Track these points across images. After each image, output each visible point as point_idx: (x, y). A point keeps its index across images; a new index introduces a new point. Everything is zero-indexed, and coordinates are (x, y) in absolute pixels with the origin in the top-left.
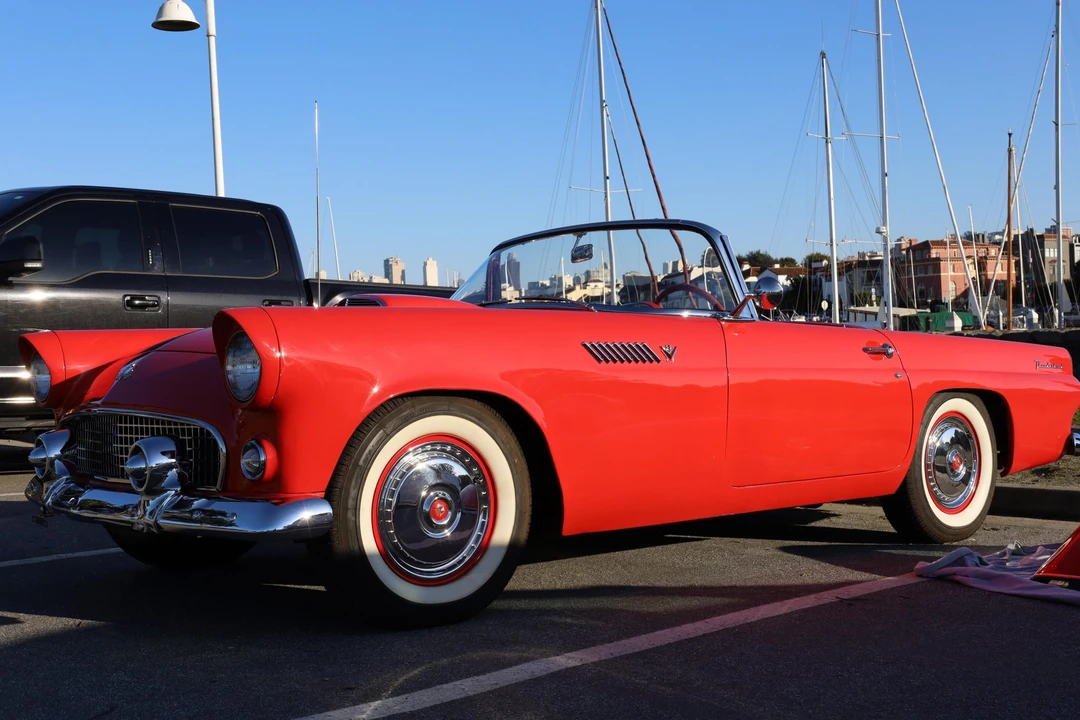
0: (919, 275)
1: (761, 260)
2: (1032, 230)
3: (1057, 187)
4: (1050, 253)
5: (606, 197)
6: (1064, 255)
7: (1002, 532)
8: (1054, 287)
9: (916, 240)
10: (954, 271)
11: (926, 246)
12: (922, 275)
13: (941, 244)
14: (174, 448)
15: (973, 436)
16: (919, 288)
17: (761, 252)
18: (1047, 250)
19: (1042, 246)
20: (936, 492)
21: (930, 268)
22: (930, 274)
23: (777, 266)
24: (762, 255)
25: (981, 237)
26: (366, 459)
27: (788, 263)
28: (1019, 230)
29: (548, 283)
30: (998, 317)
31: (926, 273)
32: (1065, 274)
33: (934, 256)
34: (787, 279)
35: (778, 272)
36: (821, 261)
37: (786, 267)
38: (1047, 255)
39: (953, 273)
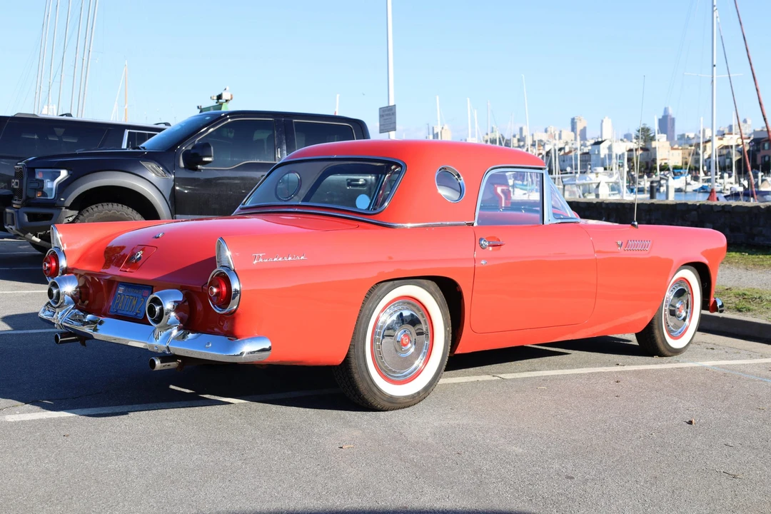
5: (713, 81)
29: (692, 135)
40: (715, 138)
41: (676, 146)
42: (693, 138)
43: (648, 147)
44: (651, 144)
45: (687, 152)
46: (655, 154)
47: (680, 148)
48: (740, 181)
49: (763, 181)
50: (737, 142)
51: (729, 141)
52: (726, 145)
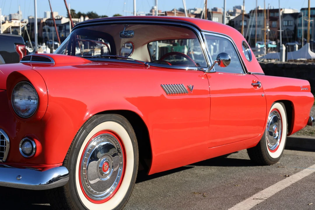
6: (221, 21)
11: (164, 13)
13: (171, 13)
18: (213, 18)
27: (104, 17)
40: (7, 22)
49: (39, 47)
50: (19, 24)
51: (15, 23)
52: (13, 25)
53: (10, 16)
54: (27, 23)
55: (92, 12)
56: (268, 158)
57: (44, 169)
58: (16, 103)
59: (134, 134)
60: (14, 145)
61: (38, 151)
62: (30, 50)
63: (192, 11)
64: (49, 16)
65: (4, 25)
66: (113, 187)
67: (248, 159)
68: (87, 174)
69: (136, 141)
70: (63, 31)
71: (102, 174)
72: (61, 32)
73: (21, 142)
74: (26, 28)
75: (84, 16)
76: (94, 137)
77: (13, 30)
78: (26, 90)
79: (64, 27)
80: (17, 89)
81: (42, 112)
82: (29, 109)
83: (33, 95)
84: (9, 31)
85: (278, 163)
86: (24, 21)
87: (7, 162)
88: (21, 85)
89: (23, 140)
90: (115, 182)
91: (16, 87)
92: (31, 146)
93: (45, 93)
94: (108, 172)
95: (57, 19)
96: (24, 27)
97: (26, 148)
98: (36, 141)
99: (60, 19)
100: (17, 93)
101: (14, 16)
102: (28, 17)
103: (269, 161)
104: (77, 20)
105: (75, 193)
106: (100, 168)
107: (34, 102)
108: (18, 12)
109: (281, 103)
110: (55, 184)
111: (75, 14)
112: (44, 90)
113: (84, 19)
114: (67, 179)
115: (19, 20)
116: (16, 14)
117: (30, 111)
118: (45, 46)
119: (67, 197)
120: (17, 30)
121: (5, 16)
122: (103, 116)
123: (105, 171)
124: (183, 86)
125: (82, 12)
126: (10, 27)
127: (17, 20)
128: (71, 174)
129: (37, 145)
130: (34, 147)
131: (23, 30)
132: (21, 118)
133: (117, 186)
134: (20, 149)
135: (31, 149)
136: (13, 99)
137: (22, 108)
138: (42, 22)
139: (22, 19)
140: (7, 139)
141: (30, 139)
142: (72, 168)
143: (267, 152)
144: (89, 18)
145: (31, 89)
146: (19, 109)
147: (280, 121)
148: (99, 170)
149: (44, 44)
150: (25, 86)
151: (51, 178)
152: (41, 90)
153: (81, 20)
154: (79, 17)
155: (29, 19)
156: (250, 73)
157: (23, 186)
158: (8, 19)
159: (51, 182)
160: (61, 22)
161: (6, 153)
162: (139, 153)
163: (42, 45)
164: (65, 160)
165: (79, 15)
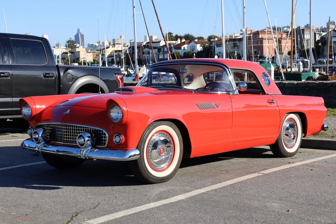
0: (255, 45)
1: (190, 37)
2: (299, 27)
3: (310, 13)
4: (307, 36)
5: (134, 15)
6: (313, 38)
7: (303, 154)
8: (308, 50)
9: (253, 30)
10: (268, 43)
11: (257, 33)
12: (256, 45)
13: (263, 32)
14: (90, 135)
15: (296, 125)
16: (255, 50)
17: (190, 34)
18: (305, 35)
19: (303, 33)
20: (285, 142)
21: (259, 42)
22: (259, 45)
23: (196, 40)
24: (190, 35)
25: (279, 29)
26: (145, 138)
27: (200, 38)
28: (295, 27)
29: (97, 45)
30: (286, 63)
31: (257, 44)
32: (312, 46)
33: (260, 37)
34: (201, 46)
35: (197, 43)
36: (215, 38)
37: (200, 41)
38: (305, 37)
39: (268, 44)
40: (111, 46)
41: (89, 51)
42: (98, 46)
43: (74, 51)
44: (76, 50)
45: (95, 54)
46: (79, 55)
47: (91, 52)
48: (127, 70)
49: (139, 69)
50: (122, 48)
51: (118, 48)
52: (116, 50)
53: (114, 40)
54: (129, 47)
55: (188, 34)
56: (285, 152)
57: (126, 150)
58: (111, 115)
59: (179, 133)
60: (111, 138)
61: (123, 141)
62: (132, 72)
63: (285, 29)
64: (148, 40)
65: (108, 50)
66: (167, 163)
67: (271, 154)
68: (151, 154)
69: (181, 137)
70: (161, 53)
71: (160, 155)
72: (160, 54)
73: (115, 136)
74: (128, 52)
75: (181, 38)
76: (155, 134)
77: (116, 54)
78: (117, 109)
79: (162, 50)
80: (112, 108)
81: (125, 120)
82: (118, 119)
83: (120, 111)
84: (113, 55)
85: (294, 156)
86: (126, 45)
87: (107, 147)
88: (114, 106)
89: (116, 135)
90: (168, 160)
91: (111, 107)
92: (119, 138)
93: (126, 110)
94: (163, 154)
95: (156, 42)
96: (126, 51)
97: (117, 139)
98: (122, 135)
99: (159, 42)
100: (112, 110)
101: (117, 40)
102: (130, 41)
103: (286, 154)
104: (174, 42)
105: (144, 164)
106: (158, 151)
107: (120, 115)
108: (121, 37)
109: (296, 114)
110: (132, 158)
111: (173, 36)
112: (125, 108)
113: (181, 41)
114: (139, 156)
115: (122, 44)
116: (119, 38)
117: (118, 120)
118: (146, 68)
119: (139, 166)
120: (120, 53)
121: (109, 41)
122: (160, 122)
123: (162, 154)
124: (212, 104)
125: (179, 35)
126: (114, 51)
127: (119, 44)
128: (141, 154)
129: (122, 137)
130: (121, 139)
131: (125, 53)
132: (114, 123)
133: (170, 162)
134: (114, 140)
135: (119, 140)
136: (110, 113)
137: (115, 118)
138: (142, 45)
139: (124, 43)
140: (107, 135)
141: (119, 135)
142: (142, 150)
143: (283, 148)
144: (186, 39)
145: (119, 108)
146: (113, 119)
147: (295, 127)
148: (158, 153)
149: (145, 66)
150: (116, 106)
151: (130, 155)
152: (124, 108)
153: (178, 42)
154: (176, 40)
155: (130, 43)
156: (268, 94)
157: (117, 159)
158: (112, 43)
159: (130, 157)
160: (160, 44)
161: (107, 142)
162: (183, 144)
163: (142, 67)
164: (138, 146)
165: (177, 38)
